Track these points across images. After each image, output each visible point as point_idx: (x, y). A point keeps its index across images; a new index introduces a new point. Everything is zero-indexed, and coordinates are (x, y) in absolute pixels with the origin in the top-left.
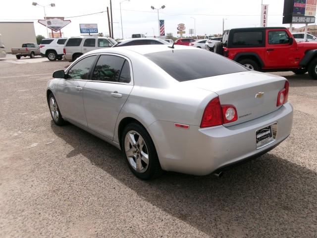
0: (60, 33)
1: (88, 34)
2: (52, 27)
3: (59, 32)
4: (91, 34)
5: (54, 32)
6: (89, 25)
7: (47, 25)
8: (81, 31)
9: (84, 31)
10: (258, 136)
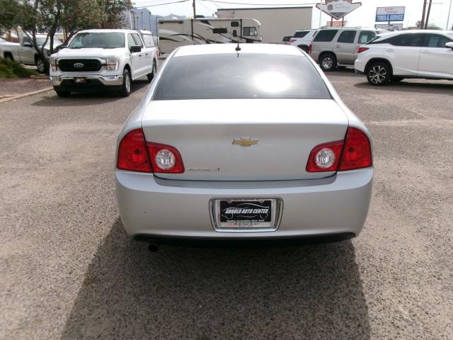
0: (343, 22)
1: (387, 23)
2: (334, 14)
3: (341, 20)
4: (391, 23)
5: (334, 20)
6: (392, 8)
7: (327, 11)
8: (377, 17)
9: (381, 18)
10: (228, 211)
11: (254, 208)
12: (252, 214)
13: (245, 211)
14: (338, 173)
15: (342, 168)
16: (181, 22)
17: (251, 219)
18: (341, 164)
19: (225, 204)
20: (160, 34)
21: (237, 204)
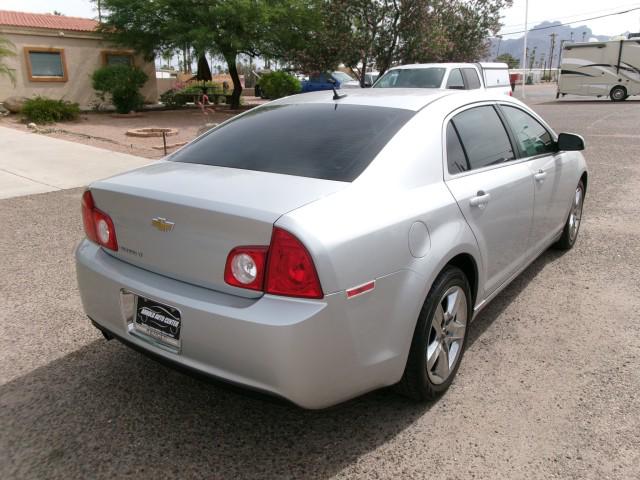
10: (146, 312)
11: (166, 315)
12: (163, 323)
13: (157, 317)
14: (266, 296)
15: (269, 290)
16: (601, 46)
17: (161, 329)
18: (265, 284)
19: (143, 302)
20: (564, 65)
21: (152, 305)
